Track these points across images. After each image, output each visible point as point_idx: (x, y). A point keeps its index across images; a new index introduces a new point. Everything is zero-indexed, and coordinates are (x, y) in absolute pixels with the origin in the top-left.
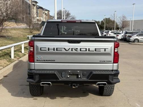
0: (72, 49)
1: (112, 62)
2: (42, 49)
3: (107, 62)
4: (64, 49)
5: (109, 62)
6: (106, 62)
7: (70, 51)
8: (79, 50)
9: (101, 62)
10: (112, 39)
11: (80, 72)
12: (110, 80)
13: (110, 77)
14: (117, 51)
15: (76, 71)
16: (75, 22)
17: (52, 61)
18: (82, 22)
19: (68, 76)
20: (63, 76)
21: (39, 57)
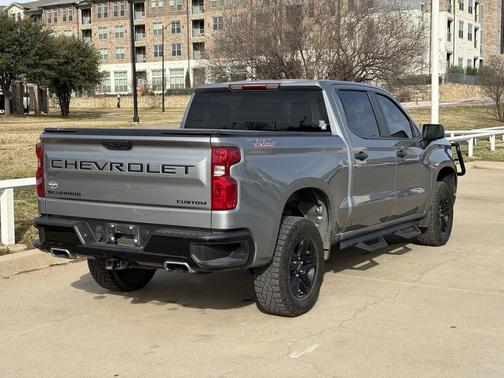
0: (111, 164)
1: (209, 205)
2: (55, 163)
3: (194, 205)
4: (96, 163)
5: (200, 206)
6: (191, 205)
7: (107, 170)
8: (125, 168)
9: (181, 205)
10: (206, 140)
11: (134, 229)
12: (194, 257)
13: (193, 247)
14: (223, 173)
15: (126, 225)
16: (264, 88)
17: (75, 196)
18: (281, 89)
19: (113, 239)
20: (99, 235)
21: (53, 185)
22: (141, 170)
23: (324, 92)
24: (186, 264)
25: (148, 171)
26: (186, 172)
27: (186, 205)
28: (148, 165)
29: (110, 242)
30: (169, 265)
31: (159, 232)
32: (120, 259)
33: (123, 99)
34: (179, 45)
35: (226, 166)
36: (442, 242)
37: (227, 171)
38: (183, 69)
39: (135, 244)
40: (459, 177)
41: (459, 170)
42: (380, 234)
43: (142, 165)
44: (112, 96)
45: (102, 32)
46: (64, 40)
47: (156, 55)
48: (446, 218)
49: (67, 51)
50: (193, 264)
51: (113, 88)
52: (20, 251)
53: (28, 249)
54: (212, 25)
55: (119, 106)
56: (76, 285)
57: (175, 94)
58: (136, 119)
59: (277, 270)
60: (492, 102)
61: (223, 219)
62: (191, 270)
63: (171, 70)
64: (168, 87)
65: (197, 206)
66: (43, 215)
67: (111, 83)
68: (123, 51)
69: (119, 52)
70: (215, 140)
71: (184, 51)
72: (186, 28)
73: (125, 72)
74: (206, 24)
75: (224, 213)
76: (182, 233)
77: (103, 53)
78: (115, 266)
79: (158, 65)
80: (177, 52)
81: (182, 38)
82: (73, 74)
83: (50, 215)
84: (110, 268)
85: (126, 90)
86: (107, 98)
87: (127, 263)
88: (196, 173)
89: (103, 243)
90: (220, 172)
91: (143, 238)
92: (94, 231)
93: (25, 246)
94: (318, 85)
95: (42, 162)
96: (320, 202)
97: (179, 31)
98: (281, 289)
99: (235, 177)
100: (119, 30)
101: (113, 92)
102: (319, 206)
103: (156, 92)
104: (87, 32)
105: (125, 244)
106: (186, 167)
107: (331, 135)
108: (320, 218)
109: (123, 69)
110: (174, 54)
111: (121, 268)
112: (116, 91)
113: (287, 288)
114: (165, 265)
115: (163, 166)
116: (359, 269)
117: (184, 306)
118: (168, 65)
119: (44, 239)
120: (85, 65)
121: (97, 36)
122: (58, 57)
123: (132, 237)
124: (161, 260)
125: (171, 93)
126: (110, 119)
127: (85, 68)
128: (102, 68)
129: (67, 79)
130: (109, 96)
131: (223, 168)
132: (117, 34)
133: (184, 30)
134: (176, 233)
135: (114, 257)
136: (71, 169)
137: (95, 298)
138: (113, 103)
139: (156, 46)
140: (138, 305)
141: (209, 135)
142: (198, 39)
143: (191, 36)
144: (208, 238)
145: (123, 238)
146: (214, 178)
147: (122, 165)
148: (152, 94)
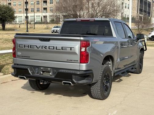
0: (42, 46)
1: (79, 62)
2: (20, 46)
3: (74, 61)
4: (36, 46)
5: (76, 62)
6: (72, 61)
7: (40, 49)
8: (48, 48)
9: (68, 61)
10: (79, 38)
11: (50, 69)
12: (74, 80)
13: (73, 76)
14: (84, 50)
15: (47, 68)
16: (89, 21)
17: (28, 58)
18: (95, 21)
19: (42, 73)
20: (37, 72)
21: (19, 53)
22: (54, 49)
23: (110, 22)
24: (70, 82)
25: (56, 49)
26: (71, 50)
27: (70, 61)
28: (56, 47)
29: (41, 74)
30: (64, 83)
31: (60, 71)
32: (45, 80)
33: (21, 25)
34: (39, 8)
35: (85, 48)
36: (140, 72)
37: (86, 49)
38: (40, 16)
39: (50, 75)
40: (145, 51)
41: (145, 49)
42: (125, 70)
43: (54, 47)
44: (17, 24)
45: (14, 4)
46: (4, 6)
47: (32, 11)
48: (141, 65)
49: (5, 9)
50: (73, 82)
51: (18, 21)
52: (1, 75)
53: (4, 75)
54: (49, 2)
55: (20, 27)
56: (23, 88)
57: (38, 24)
58: (27, 31)
59: (100, 84)
60: (137, 28)
61: (84, 67)
62: (72, 85)
63: (36, 16)
64: (35, 21)
65: (74, 62)
66: (15, 64)
67: (17, 20)
68: (21, 10)
69: (20, 10)
70: (82, 38)
71: (40, 10)
72: (41, 3)
73: (22, 16)
74: (47, 2)
75: (84, 64)
76: (69, 71)
77: (16, 10)
78: (43, 83)
79: (33, 14)
80: (38, 11)
81: (40, 6)
82: (7, 16)
83: (18, 64)
84: (41, 83)
85: (22, 22)
86: (16, 25)
87: (48, 82)
88: (74, 50)
89: (38, 74)
90: (83, 50)
91: (53, 73)
92: (35, 70)
93: (3, 74)
94: (108, 20)
95: (15, 45)
96: (110, 60)
97: (39, 4)
98: (101, 90)
99: (88, 52)
100: (20, 3)
101: (18, 23)
102: (110, 61)
103: (31, 23)
104: (10, 4)
105: (46, 75)
106: (71, 48)
107: (113, 37)
108: (110, 65)
109: (21, 16)
110: (37, 11)
111: (45, 83)
112: (19, 22)
113: (102, 90)
114: (62, 83)
115: (62, 47)
116: (117, 82)
117: (64, 95)
118: (36, 14)
119: (16, 73)
120: (10, 14)
121: (13, 5)
122: (2, 11)
123: (49, 72)
124: (61, 81)
125: (36, 23)
126: (18, 31)
127: (10, 15)
128: (15, 15)
129: (4, 18)
130: (16, 24)
131: (84, 48)
132: (19, 4)
133: (40, 4)
134: (67, 71)
135: (43, 79)
136: (27, 48)
137: (31, 93)
138: (18, 26)
139: (32, 9)
140: (47, 95)
141: (80, 37)
142: (45, 7)
143: (43, 6)
144: (78, 73)
145: (45, 73)
146: (81, 52)
147: (46, 47)
148: (30, 24)
